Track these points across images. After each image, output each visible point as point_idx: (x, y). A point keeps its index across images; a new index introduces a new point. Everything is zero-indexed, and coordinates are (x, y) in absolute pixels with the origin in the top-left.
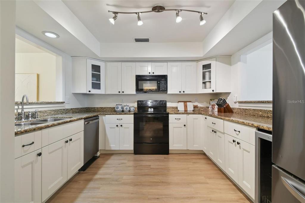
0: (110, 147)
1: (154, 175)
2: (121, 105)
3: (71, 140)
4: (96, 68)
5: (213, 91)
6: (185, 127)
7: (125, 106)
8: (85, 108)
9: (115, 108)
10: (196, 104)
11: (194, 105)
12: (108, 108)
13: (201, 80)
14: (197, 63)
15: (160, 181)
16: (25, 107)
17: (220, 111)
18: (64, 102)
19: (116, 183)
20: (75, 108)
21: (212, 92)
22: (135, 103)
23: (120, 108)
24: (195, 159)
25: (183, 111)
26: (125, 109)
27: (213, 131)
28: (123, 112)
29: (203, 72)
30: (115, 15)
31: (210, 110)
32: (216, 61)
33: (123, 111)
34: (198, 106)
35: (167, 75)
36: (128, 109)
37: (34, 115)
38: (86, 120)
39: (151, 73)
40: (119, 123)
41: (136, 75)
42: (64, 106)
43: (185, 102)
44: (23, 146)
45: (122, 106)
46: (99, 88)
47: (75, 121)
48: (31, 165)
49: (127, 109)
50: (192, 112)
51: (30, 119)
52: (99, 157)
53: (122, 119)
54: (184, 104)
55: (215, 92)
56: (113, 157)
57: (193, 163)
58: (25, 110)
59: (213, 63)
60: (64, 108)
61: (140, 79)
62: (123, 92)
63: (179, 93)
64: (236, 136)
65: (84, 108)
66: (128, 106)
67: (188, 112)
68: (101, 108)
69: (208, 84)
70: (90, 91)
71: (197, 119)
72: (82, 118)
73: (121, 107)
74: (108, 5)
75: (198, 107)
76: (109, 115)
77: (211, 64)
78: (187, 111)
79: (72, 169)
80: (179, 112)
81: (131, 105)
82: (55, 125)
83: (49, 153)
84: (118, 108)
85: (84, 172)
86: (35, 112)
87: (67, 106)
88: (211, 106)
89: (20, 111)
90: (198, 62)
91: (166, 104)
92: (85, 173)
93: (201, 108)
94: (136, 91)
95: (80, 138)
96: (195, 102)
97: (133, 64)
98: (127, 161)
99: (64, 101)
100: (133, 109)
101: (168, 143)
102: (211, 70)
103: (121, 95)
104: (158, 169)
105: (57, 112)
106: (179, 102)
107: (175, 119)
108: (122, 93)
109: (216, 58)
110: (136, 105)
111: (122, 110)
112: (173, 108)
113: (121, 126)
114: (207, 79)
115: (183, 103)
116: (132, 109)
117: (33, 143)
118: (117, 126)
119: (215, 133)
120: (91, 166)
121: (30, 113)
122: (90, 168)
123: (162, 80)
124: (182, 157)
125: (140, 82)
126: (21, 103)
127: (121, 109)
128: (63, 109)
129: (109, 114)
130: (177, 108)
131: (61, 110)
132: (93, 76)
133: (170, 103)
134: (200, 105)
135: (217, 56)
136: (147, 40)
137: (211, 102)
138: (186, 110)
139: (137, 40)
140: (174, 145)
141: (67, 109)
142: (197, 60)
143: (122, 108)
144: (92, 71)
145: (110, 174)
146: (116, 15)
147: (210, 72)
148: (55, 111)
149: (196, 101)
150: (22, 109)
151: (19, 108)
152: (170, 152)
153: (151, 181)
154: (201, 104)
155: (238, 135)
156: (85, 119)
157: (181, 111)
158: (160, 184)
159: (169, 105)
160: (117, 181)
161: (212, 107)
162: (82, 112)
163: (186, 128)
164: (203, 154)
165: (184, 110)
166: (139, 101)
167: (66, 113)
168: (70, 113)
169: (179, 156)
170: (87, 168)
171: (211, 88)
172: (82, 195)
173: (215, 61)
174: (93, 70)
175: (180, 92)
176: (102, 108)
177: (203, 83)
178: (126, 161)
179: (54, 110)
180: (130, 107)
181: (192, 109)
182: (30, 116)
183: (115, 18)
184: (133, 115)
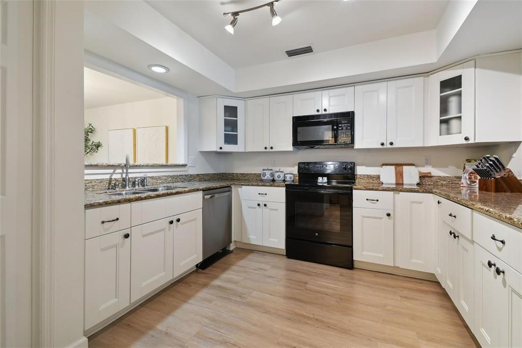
0: (249, 238)
1: (305, 302)
2: (272, 170)
3: (178, 220)
4: (231, 111)
5: (466, 139)
6: (389, 219)
7: (276, 172)
8: (220, 174)
9: (260, 174)
10: (426, 170)
11: (420, 173)
12: (252, 174)
13: (436, 117)
14: (426, 78)
15: (312, 316)
16: (130, 171)
17: (484, 187)
18: (186, 165)
19: (238, 299)
20: (204, 174)
21: (465, 142)
22: (294, 167)
23: (269, 175)
24: (410, 289)
25: (392, 184)
26: (276, 178)
27: (451, 233)
28: (273, 182)
29: (441, 97)
30: (234, 18)
31: (465, 185)
32: (475, 68)
33: (273, 180)
34: (433, 174)
35: (353, 113)
36: (282, 178)
37: (143, 182)
38: (206, 192)
39: (320, 110)
40: (262, 200)
41: (293, 117)
42: (186, 171)
43: (398, 165)
44: (103, 222)
45: (271, 172)
46: (236, 143)
47: (185, 193)
48: (115, 248)
49: (279, 177)
50: (415, 187)
51: (137, 187)
52: (232, 251)
53: (266, 194)
54: (396, 169)
55: (471, 141)
56: (251, 256)
57: (401, 297)
58: (130, 176)
59: (468, 75)
60: (186, 173)
61: (300, 122)
62: (272, 148)
63: (381, 147)
64: (496, 252)
65: (218, 174)
66: (282, 172)
67: (405, 187)
68: (241, 174)
69: (454, 123)
70: (221, 148)
71: (421, 203)
72: (198, 189)
73: (269, 173)
74: (223, 4)
75: (431, 177)
76: (246, 187)
77: (461, 76)
78: (402, 184)
79: (182, 264)
80: (384, 186)
81: (287, 170)
82: (151, 197)
83: (142, 236)
84: (264, 175)
85: (204, 271)
86: (144, 178)
87: (192, 171)
88: (467, 176)
89: (124, 176)
90: (428, 76)
91: (353, 169)
92: (204, 273)
93: (440, 178)
94: (293, 146)
95: (195, 219)
96: (424, 166)
97: (289, 97)
98: (270, 266)
99: (186, 163)
100: (291, 178)
101: (352, 247)
102: (461, 91)
103: (269, 153)
104: (319, 292)
105: (175, 178)
106: (383, 165)
107: (367, 200)
108: (271, 150)
109: (474, 60)
110: (295, 170)
111: (272, 178)
112: (369, 177)
113: (265, 205)
114: (453, 113)
115: (393, 167)
116: (288, 177)
117: (118, 219)
118: (259, 205)
119: (455, 238)
120: (215, 264)
121: (137, 180)
122: (213, 267)
123: (343, 122)
124: (379, 280)
125: (299, 129)
126: (125, 165)
127: (269, 177)
128: (185, 175)
129: (247, 185)
130: (378, 177)
131: (182, 175)
132: (227, 123)
133: (364, 167)
134: (436, 172)
135: (478, 55)
136: (308, 50)
137: (466, 167)
138: (401, 182)
139: (291, 53)
140: (364, 253)
141: (191, 175)
142: (426, 73)
143: (272, 175)
144: (225, 116)
145: (236, 283)
146: (236, 17)
147: (459, 94)
148: (173, 177)
149: (427, 163)
150: (127, 173)
151: (123, 172)
152: (356, 265)
153: (296, 313)
154: (443, 171)
155: (500, 249)
156: (203, 190)
157: (387, 184)
158: (310, 322)
159: (360, 170)
160: (240, 296)
161: (470, 178)
162: (215, 180)
163: (392, 221)
164: (432, 282)
165: (394, 182)
166: (302, 163)
167: (189, 181)
168: (195, 181)
169: (375, 276)
170: (209, 267)
171: (461, 133)
172: (186, 306)
173: (473, 69)
174: (227, 114)
175: (383, 144)
176: (243, 174)
177: (442, 122)
178: (267, 267)
179: (171, 176)
180: (285, 174)
181: (417, 180)
182: (137, 182)
183: (233, 23)
184: (284, 188)
